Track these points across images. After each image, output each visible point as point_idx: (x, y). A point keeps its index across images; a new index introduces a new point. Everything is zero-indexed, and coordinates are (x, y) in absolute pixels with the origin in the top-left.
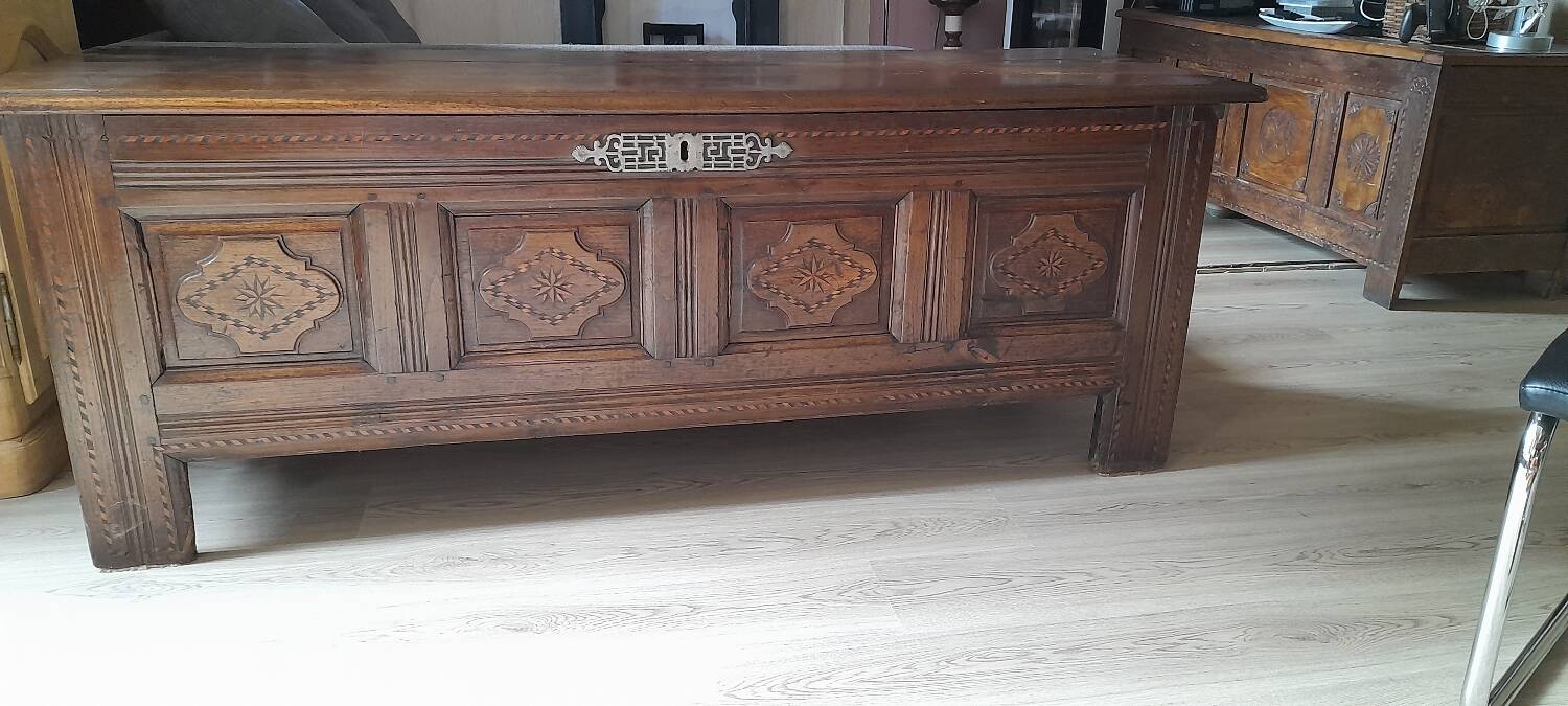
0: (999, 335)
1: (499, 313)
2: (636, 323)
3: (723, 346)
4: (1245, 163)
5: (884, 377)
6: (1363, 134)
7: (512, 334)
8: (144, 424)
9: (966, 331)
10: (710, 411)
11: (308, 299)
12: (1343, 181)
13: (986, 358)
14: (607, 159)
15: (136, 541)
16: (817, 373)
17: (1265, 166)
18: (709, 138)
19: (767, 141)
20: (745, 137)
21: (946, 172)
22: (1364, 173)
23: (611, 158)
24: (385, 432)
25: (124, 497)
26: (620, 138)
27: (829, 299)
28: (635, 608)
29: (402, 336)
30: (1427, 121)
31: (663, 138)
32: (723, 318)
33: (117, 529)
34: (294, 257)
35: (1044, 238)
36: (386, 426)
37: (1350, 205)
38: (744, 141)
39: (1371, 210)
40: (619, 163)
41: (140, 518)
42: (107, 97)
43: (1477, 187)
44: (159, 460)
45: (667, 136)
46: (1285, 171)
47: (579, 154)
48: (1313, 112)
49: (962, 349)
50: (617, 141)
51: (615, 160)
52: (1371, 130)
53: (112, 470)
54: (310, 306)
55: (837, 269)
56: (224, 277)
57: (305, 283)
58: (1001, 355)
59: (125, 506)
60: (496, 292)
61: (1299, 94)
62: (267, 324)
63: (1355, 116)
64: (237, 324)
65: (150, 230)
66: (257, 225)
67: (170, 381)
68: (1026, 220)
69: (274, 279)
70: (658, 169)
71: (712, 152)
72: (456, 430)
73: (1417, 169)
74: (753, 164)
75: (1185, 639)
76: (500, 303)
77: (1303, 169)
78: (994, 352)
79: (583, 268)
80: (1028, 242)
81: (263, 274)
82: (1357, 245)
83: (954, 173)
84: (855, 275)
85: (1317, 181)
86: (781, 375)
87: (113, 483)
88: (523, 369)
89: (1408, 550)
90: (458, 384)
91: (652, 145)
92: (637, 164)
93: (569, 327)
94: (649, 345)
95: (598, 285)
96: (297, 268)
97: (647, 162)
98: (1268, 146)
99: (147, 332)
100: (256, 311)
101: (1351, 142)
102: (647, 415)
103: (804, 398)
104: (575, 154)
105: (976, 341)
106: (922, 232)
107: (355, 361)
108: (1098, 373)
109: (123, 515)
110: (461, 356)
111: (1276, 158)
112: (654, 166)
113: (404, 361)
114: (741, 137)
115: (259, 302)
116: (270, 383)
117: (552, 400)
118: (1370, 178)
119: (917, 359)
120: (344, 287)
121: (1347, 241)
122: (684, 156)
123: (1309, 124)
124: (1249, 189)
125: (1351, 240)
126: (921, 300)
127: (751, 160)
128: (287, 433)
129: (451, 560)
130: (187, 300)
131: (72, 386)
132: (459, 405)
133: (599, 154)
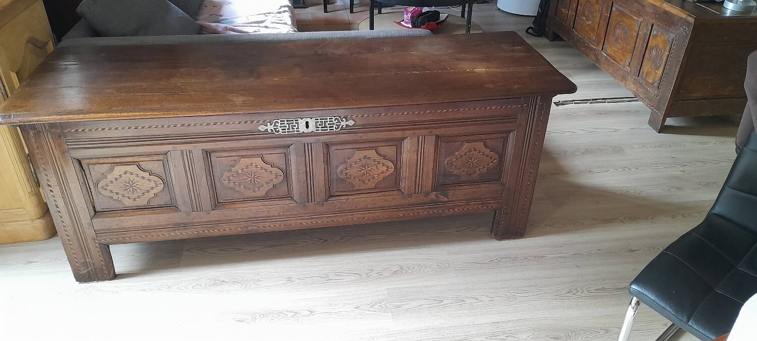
0: (449, 190)
1: (231, 189)
2: (289, 189)
3: (327, 197)
4: (606, 46)
5: (397, 208)
6: (657, 46)
7: (237, 196)
8: (90, 233)
9: (435, 188)
10: (323, 222)
11: (151, 186)
12: (646, 67)
13: (443, 199)
14: (273, 129)
15: (91, 273)
16: (369, 207)
17: (614, 49)
18: (318, 120)
19: (344, 119)
20: (334, 118)
21: (425, 128)
22: (655, 65)
23: (275, 129)
24: (187, 233)
25: (85, 259)
26: (279, 121)
27: (374, 178)
28: (287, 311)
29: (191, 199)
30: (685, 48)
31: (298, 120)
32: (327, 187)
33: (83, 270)
34: (144, 171)
35: (470, 151)
36: (187, 231)
37: (648, 79)
38: (333, 120)
39: (656, 84)
40: (279, 131)
41: (92, 265)
42: (61, 115)
43: (707, 78)
44: (97, 245)
45: (300, 120)
46: (622, 54)
47: (262, 128)
48: (637, 29)
49: (433, 196)
50: (278, 123)
51: (277, 130)
52: (661, 46)
53: (79, 250)
54: (152, 188)
55: (377, 167)
56: (116, 179)
57: (149, 180)
58: (450, 197)
59: (86, 262)
60: (229, 180)
61: (632, 18)
62: (136, 195)
63: (656, 36)
64: (123, 196)
65: (84, 163)
66: (128, 159)
67: (98, 217)
68: (462, 145)
69: (137, 179)
70: (296, 132)
71: (319, 125)
72: (215, 232)
73: (677, 70)
74: (338, 128)
75: (507, 336)
76: (231, 185)
77: (630, 55)
78: (447, 197)
79: (266, 170)
80: (463, 154)
81: (132, 177)
82: (649, 99)
83: (428, 128)
84: (385, 168)
85: (636, 63)
86: (353, 208)
87: (80, 253)
88: (243, 209)
89: (616, 289)
90: (215, 215)
91: (293, 123)
92: (287, 130)
93: (261, 193)
94: (295, 198)
95: (273, 177)
96: (146, 175)
97: (291, 130)
98: (617, 40)
99: (88, 200)
100: (130, 191)
101: (652, 49)
102: (296, 224)
103: (363, 216)
104: (260, 128)
105: (439, 192)
106: (414, 152)
107: (172, 207)
108: (493, 203)
109: (85, 264)
110: (217, 204)
111: (619, 46)
112: (294, 131)
113: (193, 207)
114: (332, 119)
115: (131, 188)
116: (139, 217)
117: (256, 219)
118: (658, 69)
119: (413, 200)
120: (165, 180)
121: (645, 96)
122: (307, 126)
123: (635, 34)
124: (606, 58)
125: (646, 96)
126: (414, 179)
127: (337, 127)
128: (147, 234)
129: (216, 282)
130: (103, 187)
131: (60, 220)
132: (218, 222)
133: (270, 127)
